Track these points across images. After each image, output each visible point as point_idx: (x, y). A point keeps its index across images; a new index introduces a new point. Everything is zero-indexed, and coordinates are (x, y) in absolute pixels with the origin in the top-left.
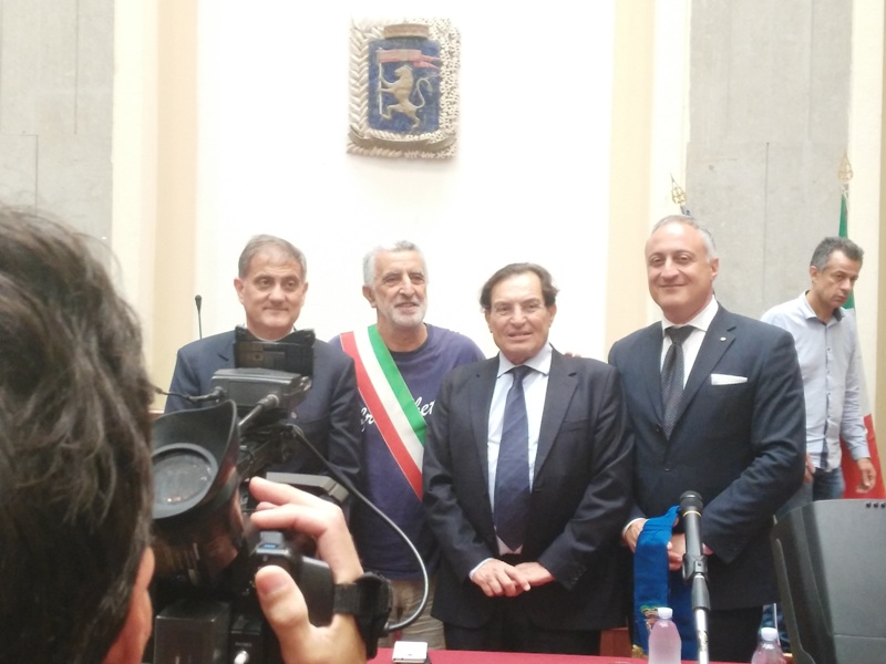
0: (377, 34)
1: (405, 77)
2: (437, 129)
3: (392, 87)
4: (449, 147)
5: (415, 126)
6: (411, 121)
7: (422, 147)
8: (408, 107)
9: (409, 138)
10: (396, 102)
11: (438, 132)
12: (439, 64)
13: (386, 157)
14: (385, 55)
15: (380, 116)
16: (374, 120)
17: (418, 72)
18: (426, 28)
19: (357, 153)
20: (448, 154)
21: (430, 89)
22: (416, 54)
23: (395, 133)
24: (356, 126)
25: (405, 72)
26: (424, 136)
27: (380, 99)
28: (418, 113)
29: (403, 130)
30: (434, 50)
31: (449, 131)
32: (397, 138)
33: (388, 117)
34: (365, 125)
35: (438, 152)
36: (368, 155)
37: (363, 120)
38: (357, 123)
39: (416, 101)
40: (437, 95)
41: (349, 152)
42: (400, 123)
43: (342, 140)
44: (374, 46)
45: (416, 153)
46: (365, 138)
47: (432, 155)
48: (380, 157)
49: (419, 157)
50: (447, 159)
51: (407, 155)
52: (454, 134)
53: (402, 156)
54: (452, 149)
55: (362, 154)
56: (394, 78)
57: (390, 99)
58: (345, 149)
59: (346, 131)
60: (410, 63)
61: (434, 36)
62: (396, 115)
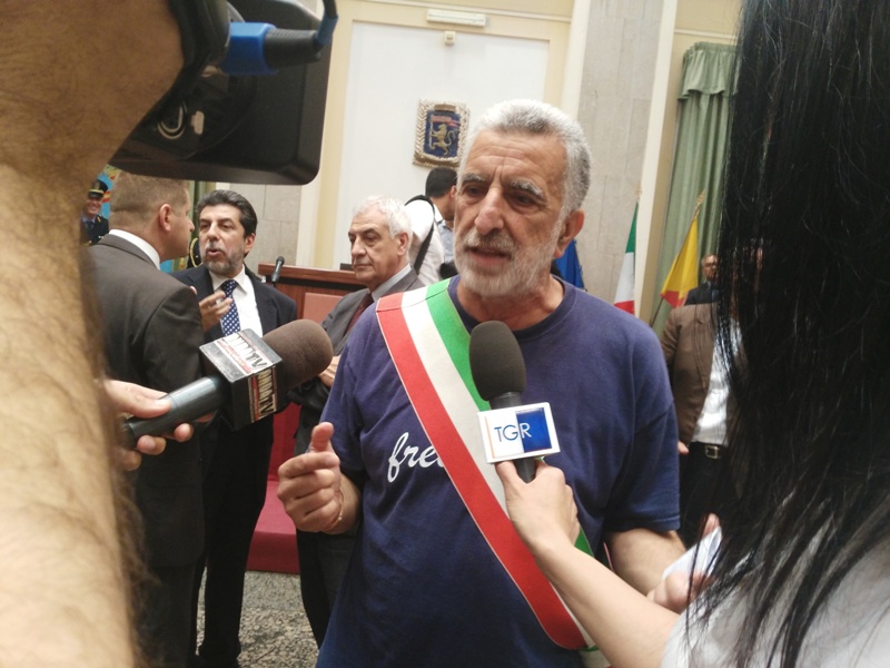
0: (431, 108)
1: (443, 130)
3: (436, 134)
5: (446, 153)
6: (444, 151)
8: (443, 144)
10: (438, 141)
12: (459, 125)
14: (434, 118)
16: (426, 149)
17: (449, 128)
18: (454, 107)
21: (454, 137)
22: (449, 119)
25: (443, 127)
27: (430, 140)
28: (448, 148)
29: (440, 155)
30: (456, 118)
32: (437, 159)
33: (433, 148)
37: (422, 149)
39: (447, 142)
40: (457, 140)
42: (439, 151)
43: (411, 158)
44: (429, 114)
56: (438, 130)
57: (435, 139)
59: (413, 153)
60: (446, 123)
61: (458, 112)
62: (437, 148)
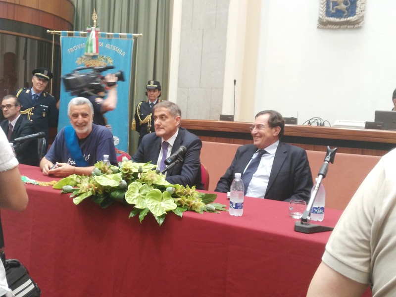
2: (355, 15)
4: (360, 22)
5: (345, 14)
6: (344, 12)
7: (348, 23)
9: (343, 20)
11: (355, 16)
13: (332, 29)
15: (330, 12)
19: (320, 28)
20: (360, 25)
23: (337, 18)
24: (321, 17)
26: (349, 19)
31: (360, 15)
34: (324, 16)
35: (355, 25)
36: (325, 29)
38: (322, 15)
41: (318, 27)
45: (346, 26)
46: (324, 21)
47: (352, 26)
48: (331, 29)
49: (347, 28)
50: (359, 28)
51: (342, 27)
52: (363, 17)
53: (339, 28)
54: (362, 23)
55: (323, 28)
58: (316, 26)
